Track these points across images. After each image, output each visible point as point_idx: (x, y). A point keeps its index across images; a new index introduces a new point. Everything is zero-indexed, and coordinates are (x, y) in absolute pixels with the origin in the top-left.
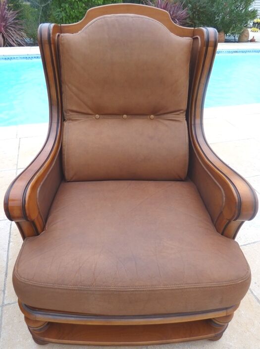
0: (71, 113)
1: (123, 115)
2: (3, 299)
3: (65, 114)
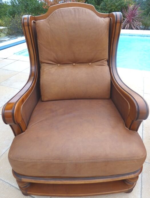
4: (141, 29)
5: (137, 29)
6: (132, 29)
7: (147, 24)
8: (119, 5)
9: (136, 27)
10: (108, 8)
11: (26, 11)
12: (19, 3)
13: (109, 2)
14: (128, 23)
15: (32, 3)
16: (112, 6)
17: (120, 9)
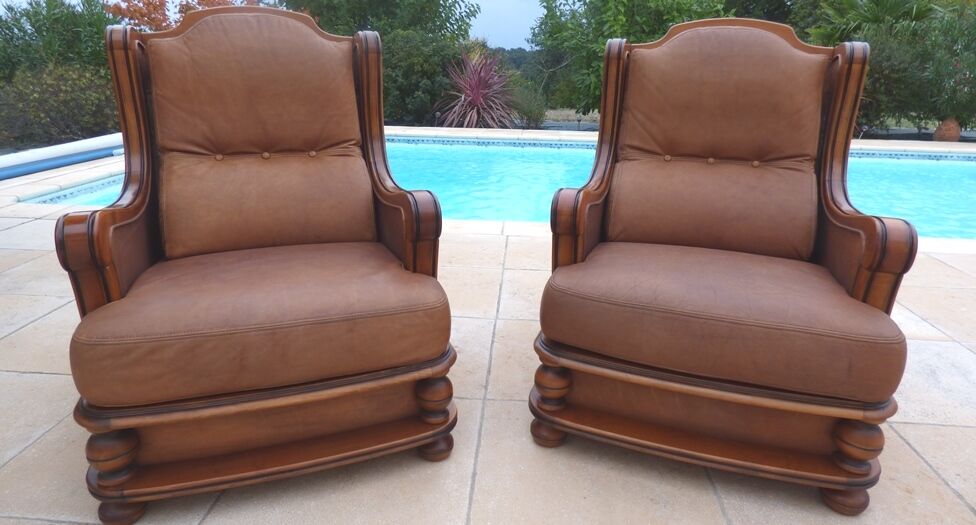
0: (629, 150)
1: (708, 158)
2: (486, 394)
3: (619, 152)
4: (516, 127)
5: (504, 126)
6: (488, 126)
7: (531, 112)
8: (435, 52)
9: (500, 121)
10: (400, 61)
11: (68, 59)
12: (38, 30)
13: (401, 44)
14: (473, 109)
15: (97, 33)
16: (410, 55)
17: (438, 65)
